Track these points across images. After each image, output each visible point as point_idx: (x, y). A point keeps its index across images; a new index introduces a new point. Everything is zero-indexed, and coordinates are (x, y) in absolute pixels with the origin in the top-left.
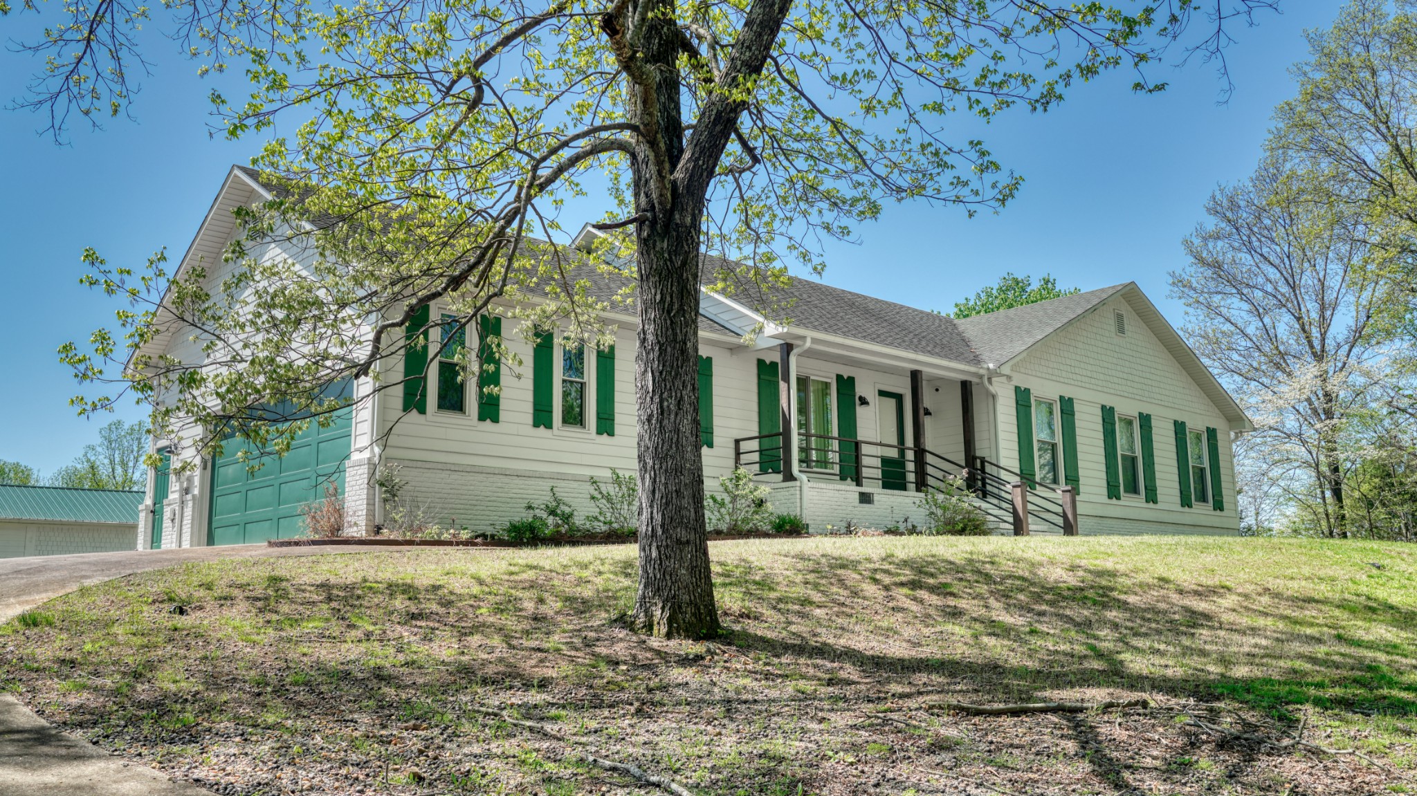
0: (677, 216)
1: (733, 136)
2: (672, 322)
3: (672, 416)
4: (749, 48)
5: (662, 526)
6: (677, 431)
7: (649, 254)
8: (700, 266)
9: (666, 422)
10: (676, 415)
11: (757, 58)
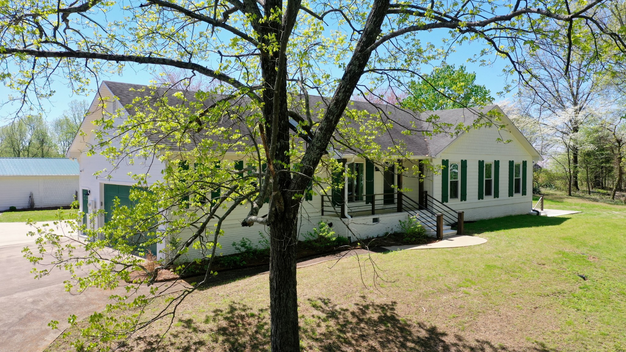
0: (287, 215)
1: (313, 182)
2: (284, 261)
3: (284, 300)
4: (320, 141)
5: (280, 346)
6: (286, 306)
7: (274, 229)
8: (298, 231)
9: (282, 303)
10: (286, 299)
11: (324, 145)
